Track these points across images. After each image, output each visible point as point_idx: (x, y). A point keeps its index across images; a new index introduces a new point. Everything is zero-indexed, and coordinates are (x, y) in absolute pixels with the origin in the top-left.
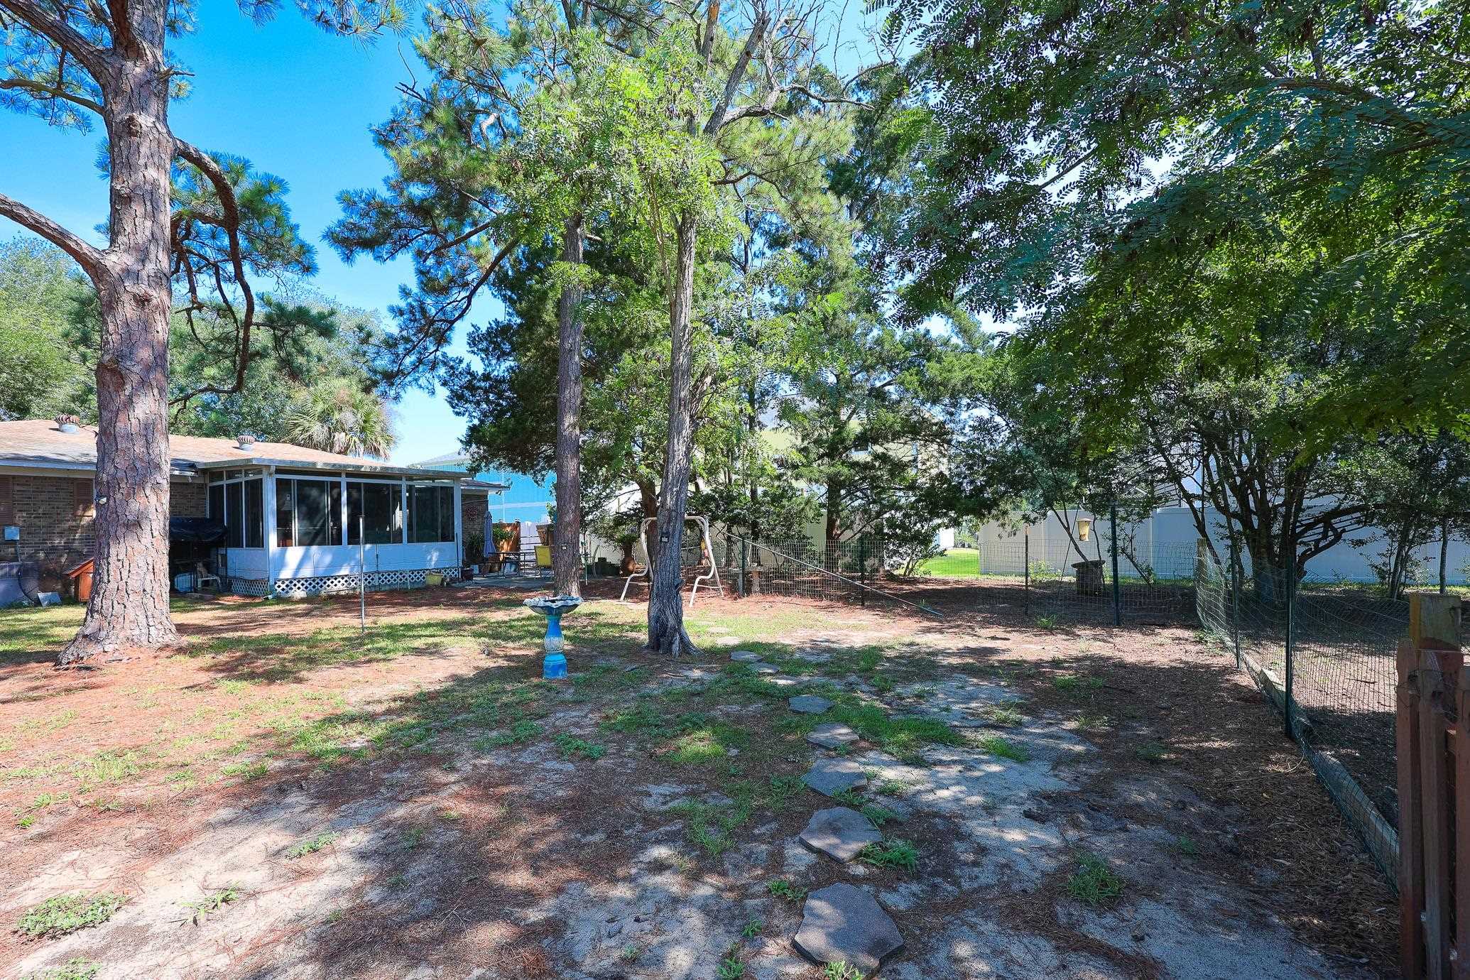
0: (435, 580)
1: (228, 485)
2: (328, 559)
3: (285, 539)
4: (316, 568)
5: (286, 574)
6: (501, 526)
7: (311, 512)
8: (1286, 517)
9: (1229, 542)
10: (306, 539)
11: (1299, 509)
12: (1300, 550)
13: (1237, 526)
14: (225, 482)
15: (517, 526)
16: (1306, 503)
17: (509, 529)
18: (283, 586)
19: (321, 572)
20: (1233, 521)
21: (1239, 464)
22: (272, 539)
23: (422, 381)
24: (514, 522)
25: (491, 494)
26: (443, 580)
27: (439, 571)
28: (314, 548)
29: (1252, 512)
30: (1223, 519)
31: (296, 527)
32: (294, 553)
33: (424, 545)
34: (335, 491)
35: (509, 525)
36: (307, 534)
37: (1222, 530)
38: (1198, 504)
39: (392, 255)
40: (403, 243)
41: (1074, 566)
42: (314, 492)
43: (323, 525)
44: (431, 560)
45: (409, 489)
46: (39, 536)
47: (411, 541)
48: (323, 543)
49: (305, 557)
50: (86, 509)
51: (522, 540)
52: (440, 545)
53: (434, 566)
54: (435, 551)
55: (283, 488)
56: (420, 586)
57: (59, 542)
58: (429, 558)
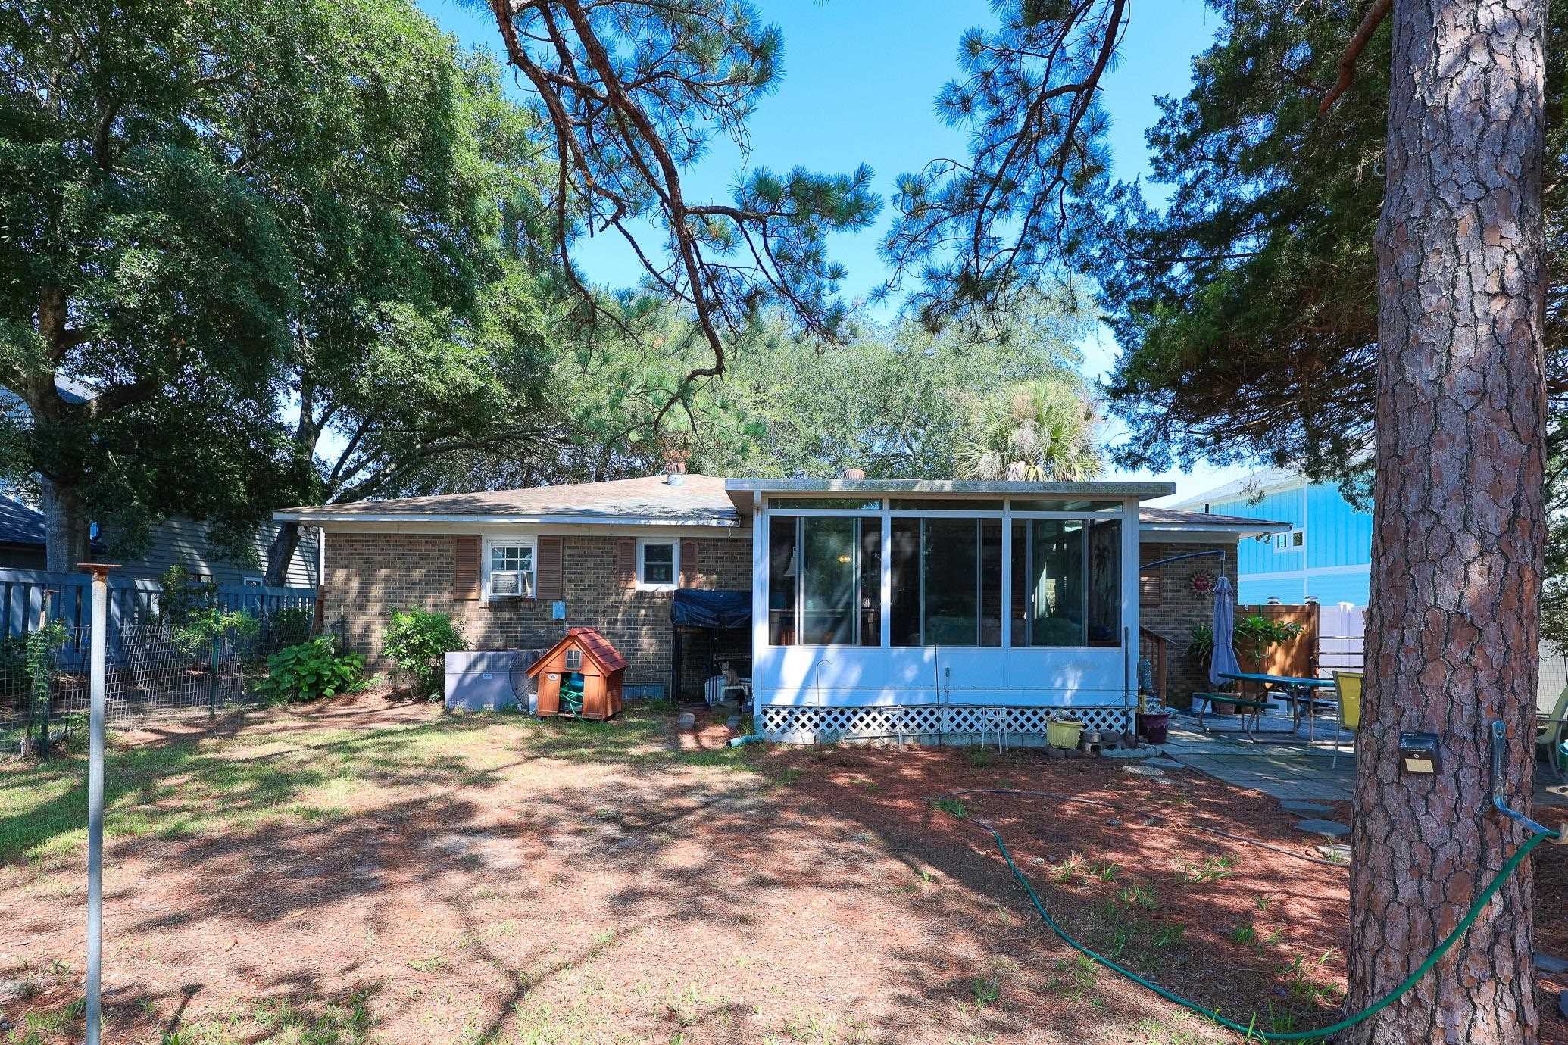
0: (1064, 735)
2: (854, 675)
3: (782, 634)
4: (834, 688)
5: (784, 697)
6: (1269, 611)
7: (829, 583)
10: (818, 632)
15: (1310, 612)
17: (1288, 620)
18: (778, 719)
19: (841, 701)
22: (761, 631)
24: (1300, 602)
25: (1246, 541)
26: (1084, 738)
27: (1071, 714)
28: (832, 650)
31: (802, 609)
32: (798, 657)
33: (1049, 654)
34: (871, 538)
35: (1290, 610)
36: (820, 621)
42: (834, 542)
43: (849, 605)
44: (1064, 688)
45: (1018, 527)
46: (584, 614)
47: (1016, 643)
48: (847, 641)
49: (816, 669)
50: (629, 579)
51: (1324, 645)
52: (1083, 652)
53: (1068, 703)
54: (1078, 665)
55: (781, 534)
56: (1029, 743)
57: (602, 623)
58: (1058, 683)
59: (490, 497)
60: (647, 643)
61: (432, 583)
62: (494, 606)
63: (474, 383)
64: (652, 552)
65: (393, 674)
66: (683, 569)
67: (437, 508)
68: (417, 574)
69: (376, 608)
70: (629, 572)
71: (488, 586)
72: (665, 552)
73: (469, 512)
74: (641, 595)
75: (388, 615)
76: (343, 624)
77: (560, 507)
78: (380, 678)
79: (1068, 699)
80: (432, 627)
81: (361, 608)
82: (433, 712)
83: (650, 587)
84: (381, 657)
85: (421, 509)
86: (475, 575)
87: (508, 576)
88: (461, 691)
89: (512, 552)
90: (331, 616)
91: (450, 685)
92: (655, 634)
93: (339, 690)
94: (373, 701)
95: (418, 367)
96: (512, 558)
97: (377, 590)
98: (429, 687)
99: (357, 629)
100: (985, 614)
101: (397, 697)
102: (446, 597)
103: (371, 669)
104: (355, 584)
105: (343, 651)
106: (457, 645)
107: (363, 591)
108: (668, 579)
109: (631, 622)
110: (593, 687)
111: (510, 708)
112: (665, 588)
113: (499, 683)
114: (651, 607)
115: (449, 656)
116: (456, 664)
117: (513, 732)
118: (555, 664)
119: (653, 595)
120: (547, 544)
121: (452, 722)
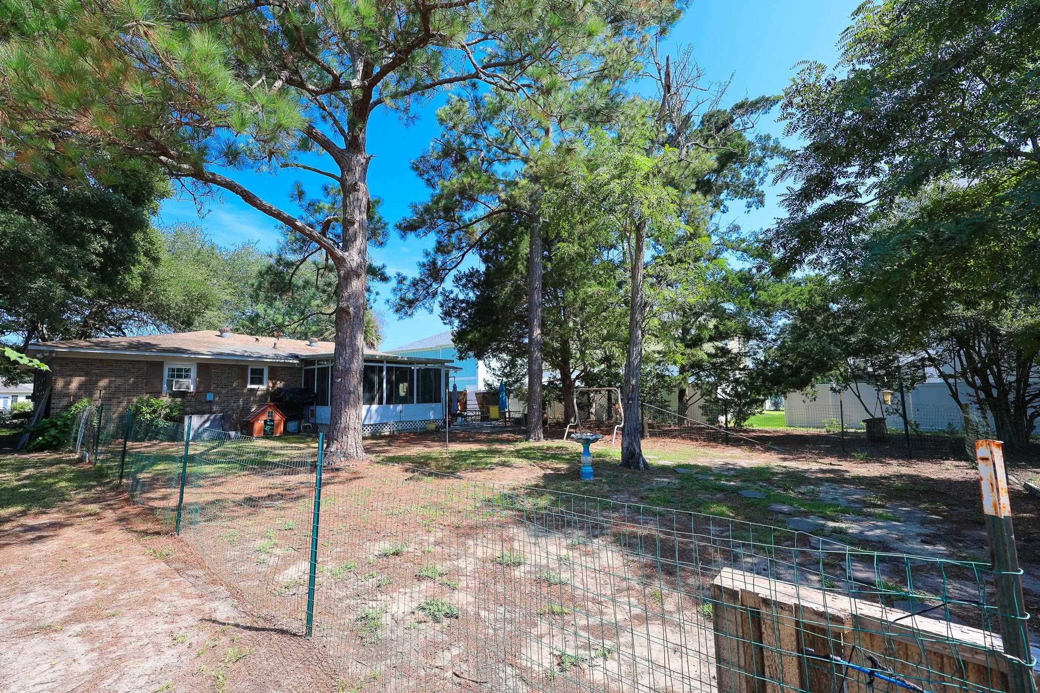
0: (432, 427)
1: (318, 369)
8: (1018, 390)
9: (977, 406)
11: (1027, 385)
12: (1029, 412)
13: (982, 396)
14: (316, 367)
16: (1031, 380)
20: (979, 392)
21: (979, 353)
23: (427, 305)
26: (437, 427)
27: (434, 421)
29: (991, 385)
30: (972, 391)
34: (381, 372)
37: (971, 398)
38: (951, 381)
39: (426, 234)
40: (432, 227)
41: (864, 421)
45: (418, 370)
46: (221, 398)
47: (418, 402)
48: (375, 403)
50: (245, 383)
51: (468, 402)
52: (433, 405)
54: (432, 409)
57: (232, 402)
62: (172, 395)
64: (254, 371)
66: (269, 379)
70: (245, 380)
71: (167, 386)
72: (261, 372)
74: (251, 390)
83: (256, 387)
86: (160, 381)
89: (179, 370)
96: (178, 373)
102: (141, 391)
108: (263, 383)
109: (246, 401)
110: (277, 424)
112: (263, 387)
115: (186, 417)
118: (263, 417)
119: (257, 390)
120: (203, 367)
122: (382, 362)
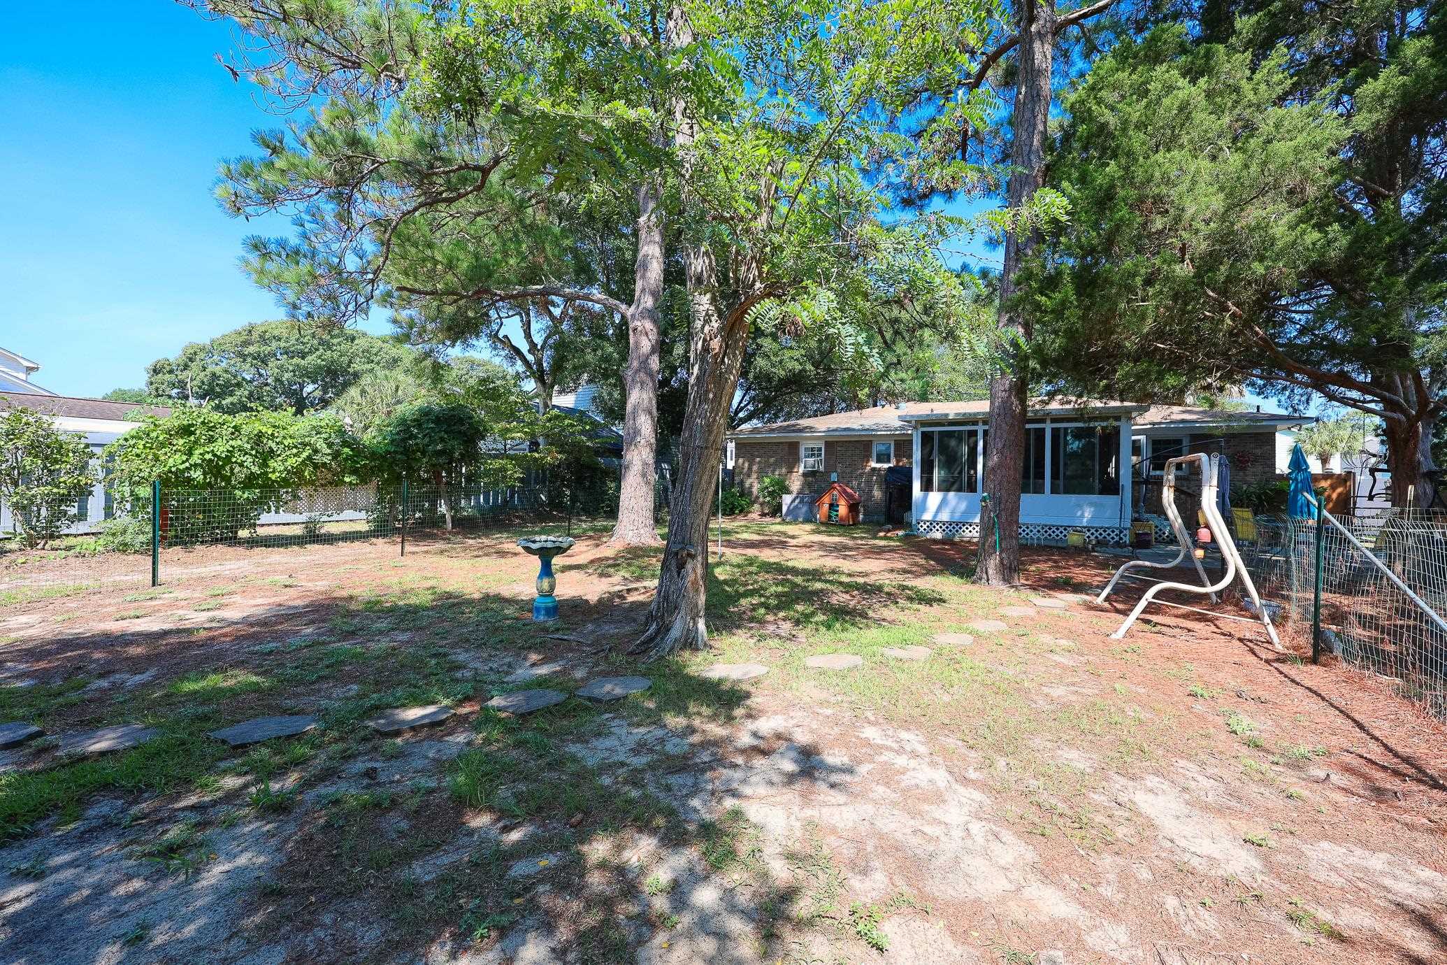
0: (1074, 539)
2: (963, 506)
3: (927, 486)
4: (953, 512)
5: (928, 516)
7: (950, 461)
10: (945, 486)
15: (1346, 479)
18: (924, 526)
19: (957, 518)
25: (1286, 428)
26: (1085, 542)
28: (951, 494)
31: (937, 474)
32: (935, 498)
33: (1073, 498)
34: (973, 439)
36: (945, 481)
42: (953, 442)
43: (960, 473)
44: (1082, 516)
45: (1055, 432)
46: (845, 479)
47: (1053, 492)
48: (959, 490)
49: (943, 503)
50: (868, 461)
52: (1094, 498)
53: (1085, 524)
54: (1091, 504)
55: (927, 438)
56: (1060, 544)
57: (855, 483)
58: (1079, 514)
59: (804, 422)
60: (877, 493)
61: (777, 465)
62: (805, 475)
63: (798, 367)
65: (762, 504)
66: (896, 456)
67: (781, 429)
68: (772, 460)
69: (754, 476)
70: (867, 458)
71: (802, 465)
73: (794, 431)
74: (874, 469)
75: (760, 479)
76: (742, 483)
77: (834, 426)
78: (756, 506)
79: (1085, 522)
80: (777, 483)
81: (749, 476)
82: (778, 520)
83: (878, 466)
84: (757, 497)
85: (772, 430)
86: (797, 460)
87: (811, 460)
88: (789, 512)
89: (812, 449)
90: (737, 479)
91: (785, 509)
92: (880, 489)
93: (741, 511)
94: (755, 516)
95: (773, 366)
96: (812, 452)
97: (755, 468)
98: (776, 510)
99: (747, 485)
100: (1036, 477)
101: (763, 515)
102: (784, 470)
103: (752, 503)
104: (746, 465)
105: (742, 495)
106: (788, 492)
107: (750, 468)
108: (889, 461)
109: (869, 482)
110: (843, 510)
111: (807, 520)
112: (886, 466)
113: (804, 509)
114: (879, 475)
115: (784, 496)
116: (787, 500)
117: (808, 527)
118: (826, 500)
119: (880, 469)
120: (830, 445)
121: (784, 522)
122: (975, 423)
